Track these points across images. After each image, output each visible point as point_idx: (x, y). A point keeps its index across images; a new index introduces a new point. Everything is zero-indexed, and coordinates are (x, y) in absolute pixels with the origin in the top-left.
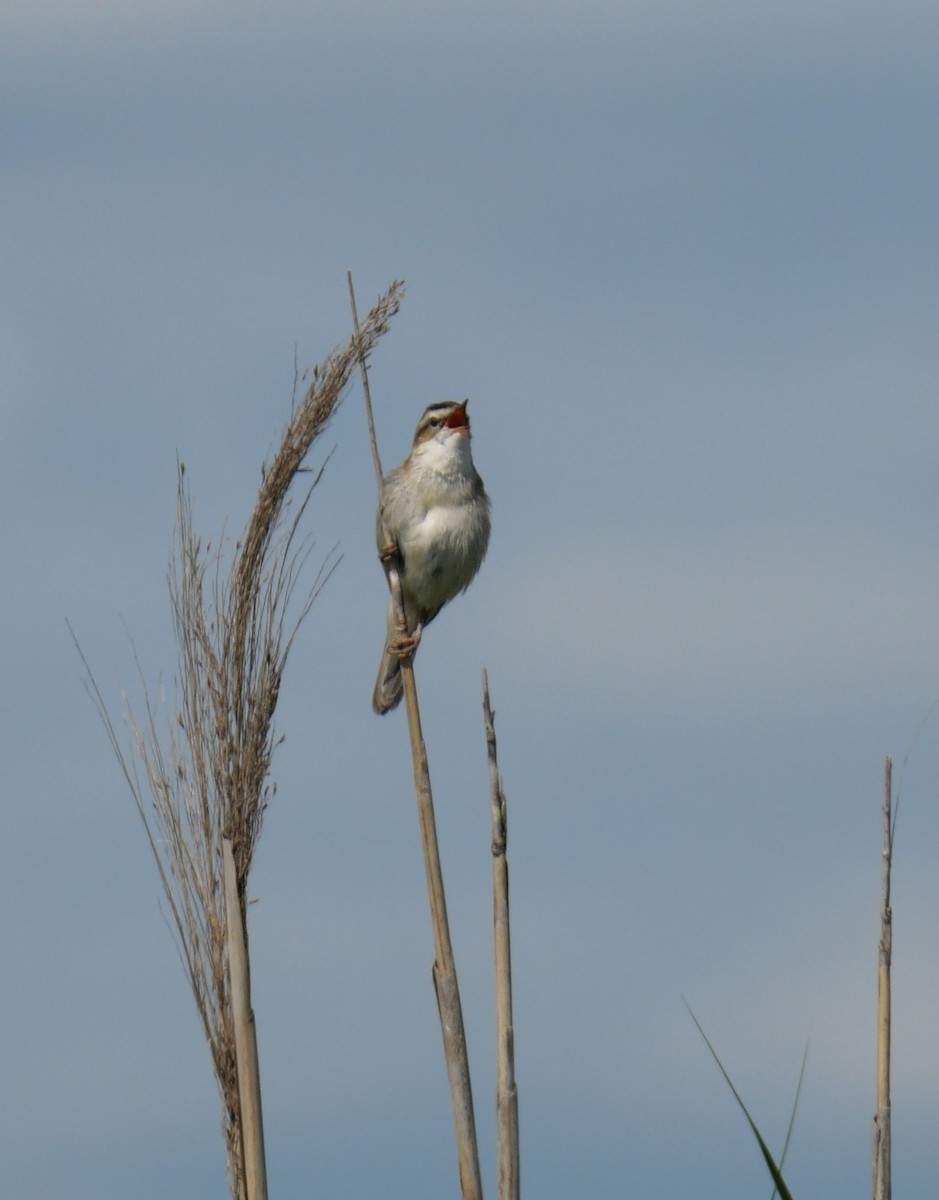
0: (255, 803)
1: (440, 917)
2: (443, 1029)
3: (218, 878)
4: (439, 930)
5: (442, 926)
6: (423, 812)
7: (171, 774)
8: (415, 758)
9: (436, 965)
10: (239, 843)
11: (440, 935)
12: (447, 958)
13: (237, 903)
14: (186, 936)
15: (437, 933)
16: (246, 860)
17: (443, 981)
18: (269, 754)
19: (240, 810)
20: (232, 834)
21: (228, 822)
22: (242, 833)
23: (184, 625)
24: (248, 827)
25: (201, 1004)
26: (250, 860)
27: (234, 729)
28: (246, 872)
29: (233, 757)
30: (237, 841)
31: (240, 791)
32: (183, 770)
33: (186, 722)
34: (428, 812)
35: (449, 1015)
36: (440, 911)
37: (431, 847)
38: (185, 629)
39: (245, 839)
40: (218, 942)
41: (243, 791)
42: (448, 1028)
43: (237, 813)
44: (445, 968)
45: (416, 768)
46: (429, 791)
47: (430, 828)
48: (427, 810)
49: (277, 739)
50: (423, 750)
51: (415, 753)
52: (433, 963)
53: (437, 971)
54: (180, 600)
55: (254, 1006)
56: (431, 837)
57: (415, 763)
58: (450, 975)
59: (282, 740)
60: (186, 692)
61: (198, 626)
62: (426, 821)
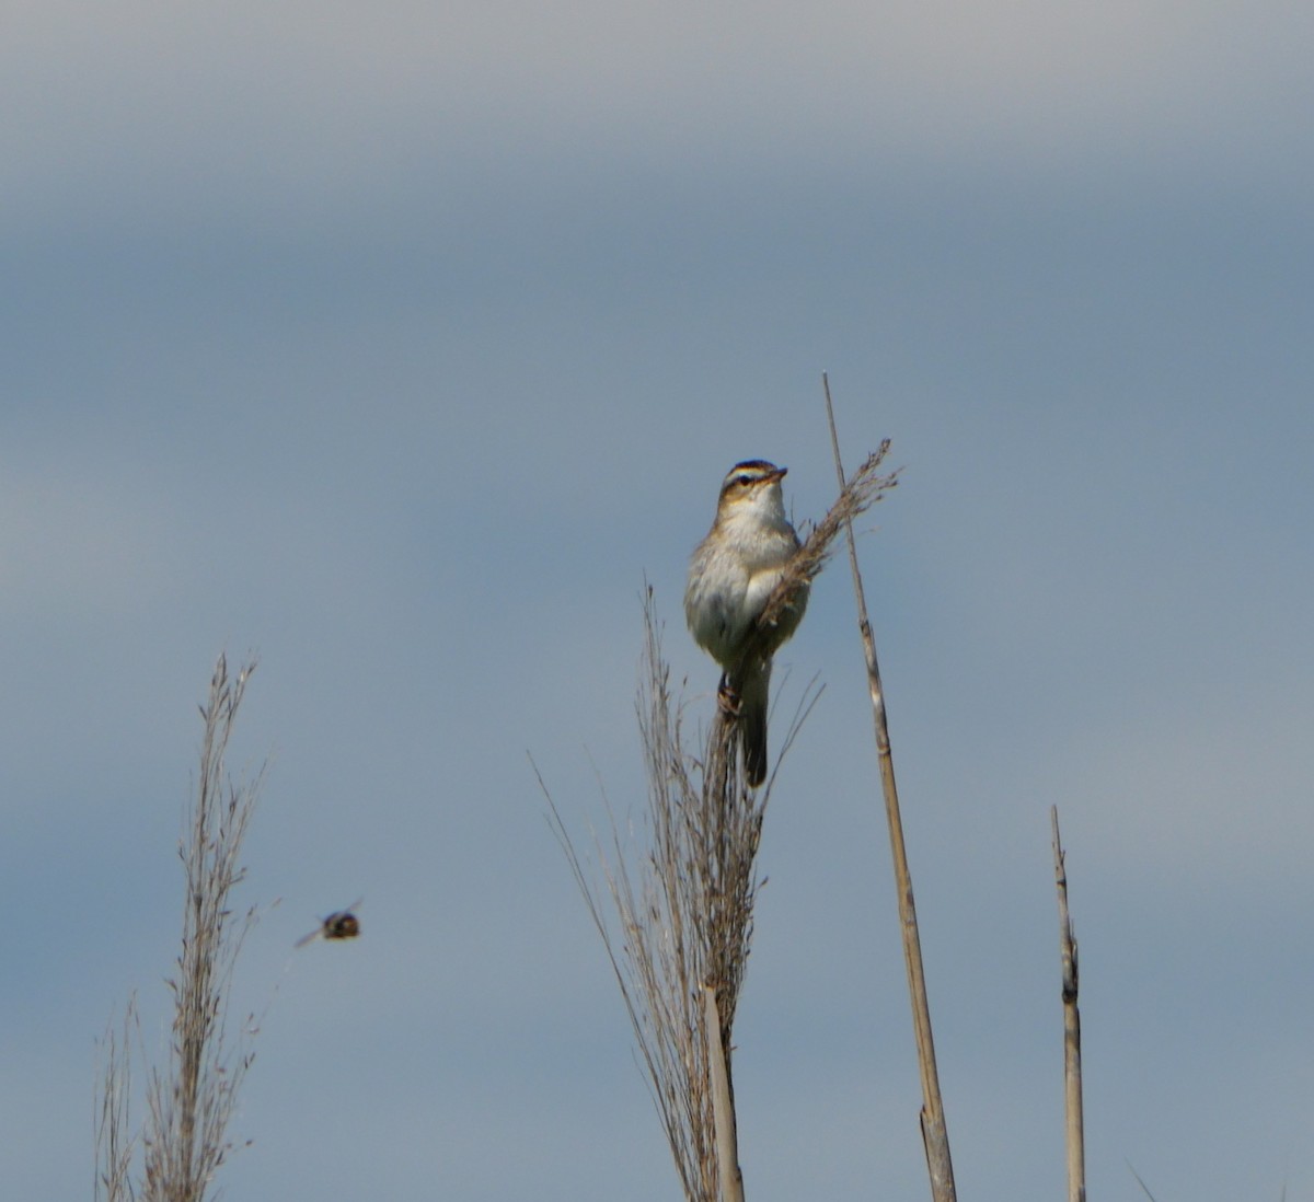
0: (739, 949)
1: (928, 1058)
2: (932, 1179)
3: (694, 1025)
4: (927, 1071)
5: (930, 1068)
6: (908, 946)
7: (642, 913)
8: (899, 889)
9: (924, 1110)
10: (722, 992)
11: (927, 1078)
12: (935, 1101)
13: (722, 1054)
14: (661, 1086)
15: (924, 1076)
16: (730, 1010)
17: (930, 1127)
18: (751, 896)
19: (722, 956)
20: (715, 982)
21: (710, 970)
22: (725, 981)
23: (654, 754)
24: (732, 975)
25: (678, 1158)
26: (734, 1009)
27: (715, 870)
28: (731, 1022)
29: (715, 901)
30: (720, 989)
31: (722, 936)
32: (656, 909)
33: (658, 860)
34: (914, 947)
35: (937, 1163)
36: (927, 1052)
37: (918, 983)
38: (655, 760)
39: (728, 987)
40: (695, 1092)
41: (725, 936)
42: (936, 1178)
43: (719, 960)
44: (933, 1111)
45: (900, 898)
46: (915, 923)
47: (916, 964)
48: (913, 946)
49: (759, 880)
50: (908, 880)
51: (899, 884)
52: (921, 1108)
53: (924, 1116)
54: (650, 731)
55: (741, 1163)
56: (917, 973)
57: (900, 893)
58: (937, 1119)
59: (765, 882)
60: (657, 826)
61: (676, 764)
62: (912, 956)
